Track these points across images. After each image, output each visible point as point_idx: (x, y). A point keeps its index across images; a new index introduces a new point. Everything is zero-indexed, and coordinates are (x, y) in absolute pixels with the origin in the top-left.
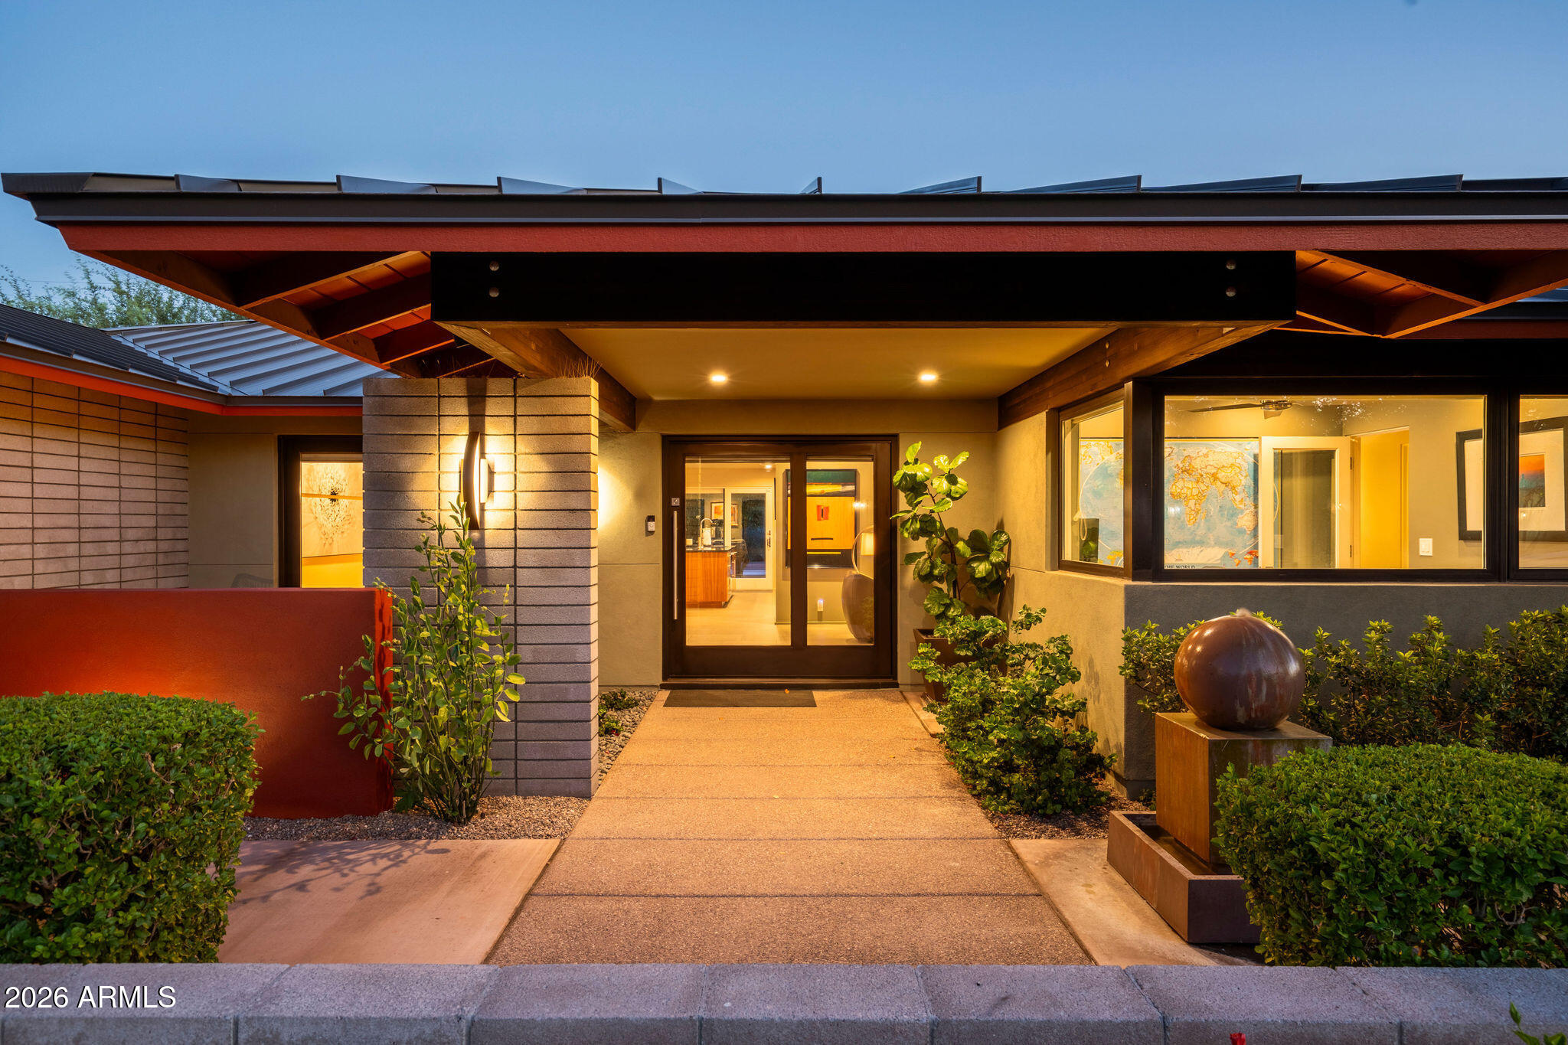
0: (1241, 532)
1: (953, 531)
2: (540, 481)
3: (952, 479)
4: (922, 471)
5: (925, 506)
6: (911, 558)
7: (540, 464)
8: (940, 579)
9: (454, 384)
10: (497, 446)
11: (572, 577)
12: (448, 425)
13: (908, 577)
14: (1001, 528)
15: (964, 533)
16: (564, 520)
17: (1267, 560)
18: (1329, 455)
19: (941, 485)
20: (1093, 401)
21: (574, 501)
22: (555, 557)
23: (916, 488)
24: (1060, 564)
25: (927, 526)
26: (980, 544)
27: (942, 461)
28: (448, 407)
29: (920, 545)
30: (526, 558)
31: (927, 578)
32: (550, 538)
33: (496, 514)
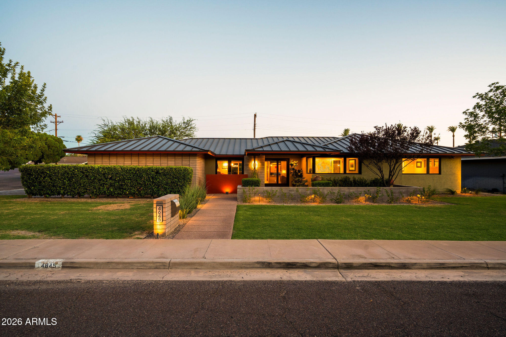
0: (330, 170)
1: (296, 170)
2: (260, 165)
3: (296, 164)
4: (293, 163)
5: (293, 167)
6: (291, 173)
7: (260, 163)
8: (294, 175)
9: (252, 156)
10: (256, 162)
11: (263, 174)
12: (252, 160)
13: (291, 175)
14: (301, 169)
15: (297, 170)
16: (262, 168)
17: (332, 172)
18: (340, 161)
19: (295, 164)
20: (310, 157)
21: (263, 167)
22: (262, 172)
23: (292, 165)
24: (308, 173)
25: (293, 169)
26: (299, 171)
27: (295, 162)
28: (252, 158)
29: (292, 171)
30: (259, 172)
31: (293, 175)
32: (261, 170)
33: (257, 168)
